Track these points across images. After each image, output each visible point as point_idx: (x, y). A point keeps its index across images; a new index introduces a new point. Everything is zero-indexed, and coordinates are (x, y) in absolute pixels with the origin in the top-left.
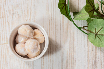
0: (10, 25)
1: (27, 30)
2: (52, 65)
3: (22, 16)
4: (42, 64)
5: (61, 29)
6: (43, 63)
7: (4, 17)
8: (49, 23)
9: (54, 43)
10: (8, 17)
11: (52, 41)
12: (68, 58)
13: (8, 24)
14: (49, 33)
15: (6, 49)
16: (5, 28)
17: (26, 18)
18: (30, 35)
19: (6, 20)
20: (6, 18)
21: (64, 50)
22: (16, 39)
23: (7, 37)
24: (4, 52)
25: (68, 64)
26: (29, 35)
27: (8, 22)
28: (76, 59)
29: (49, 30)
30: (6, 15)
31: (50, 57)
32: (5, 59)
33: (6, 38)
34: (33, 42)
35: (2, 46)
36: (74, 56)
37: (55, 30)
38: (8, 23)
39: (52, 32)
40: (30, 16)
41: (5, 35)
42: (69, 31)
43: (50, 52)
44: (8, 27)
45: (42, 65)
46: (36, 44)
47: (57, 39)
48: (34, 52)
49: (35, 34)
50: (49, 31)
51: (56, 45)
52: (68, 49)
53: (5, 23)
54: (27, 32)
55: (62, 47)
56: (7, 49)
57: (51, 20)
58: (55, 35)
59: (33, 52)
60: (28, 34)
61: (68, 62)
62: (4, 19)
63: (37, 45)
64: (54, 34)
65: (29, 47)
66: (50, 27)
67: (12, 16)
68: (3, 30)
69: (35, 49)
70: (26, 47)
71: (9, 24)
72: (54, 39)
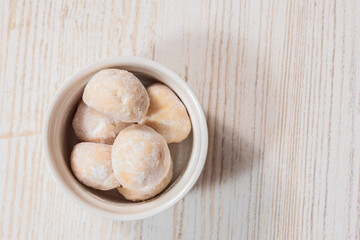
0: (51, 57)
1: (119, 94)
2: (215, 227)
3: (103, 20)
4: (175, 222)
5: (260, 81)
6: (179, 219)
7: (28, 25)
8: (213, 55)
9: (228, 138)
10: (46, 26)
11: (220, 131)
12: (282, 203)
13: (43, 55)
14: (210, 96)
15: (34, 154)
16: (32, 71)
17: (118, 30)
18: (132, 113)
19: (35, 34)
20: (36, 27)
21: (265, 170)
22: (76, 120)
23: (40, 106)
24: (25, 168)
25: (281, 227)
26: (129, 114)
27: (45, 43)
28: (315, 208)
29: (211, 83)
30: (37, 15)
31: (208, 193)
32: (31, 198)
33: (37, 110)
34: (142, 143)
35: (19, 144)
36: (307, 194)
37: (236, 84)
38: (44, 47)
39: (222, 92)
40: (135, 23)
41: (30, 98)
42: (290, 92)
43: (209, 173)
44: (45, 65)
45: (178, 227)
46: (154, 154)
47: (242, 123)
48: (145, 182)
49: (153, 108)
50: (211, 88)
51: (235, 145)
52: (284, 166)
53: (34, 48)
54: (121, 101)
55: (261, 155)
56: (37, 155)
57: (221, 42)
58: (235, 108)
59: (140, 182)
60: (123, 110)
61: (282, 217)
62: (28, 32)
63: (161, 155)
64: (230, 102)
65: (128, 162)
66: (216, 71)
67: (63, 19)
68: (24, 75)
69: (150, 172)
70: (114, 161)
71: (48, 55)
72: (229, 123)
